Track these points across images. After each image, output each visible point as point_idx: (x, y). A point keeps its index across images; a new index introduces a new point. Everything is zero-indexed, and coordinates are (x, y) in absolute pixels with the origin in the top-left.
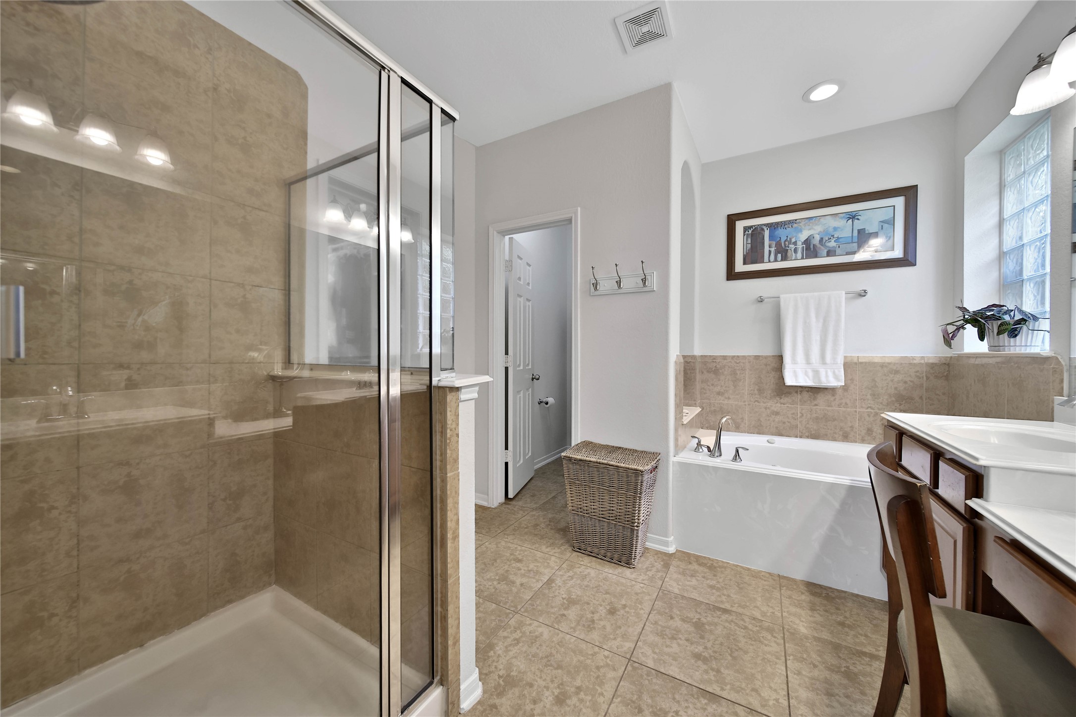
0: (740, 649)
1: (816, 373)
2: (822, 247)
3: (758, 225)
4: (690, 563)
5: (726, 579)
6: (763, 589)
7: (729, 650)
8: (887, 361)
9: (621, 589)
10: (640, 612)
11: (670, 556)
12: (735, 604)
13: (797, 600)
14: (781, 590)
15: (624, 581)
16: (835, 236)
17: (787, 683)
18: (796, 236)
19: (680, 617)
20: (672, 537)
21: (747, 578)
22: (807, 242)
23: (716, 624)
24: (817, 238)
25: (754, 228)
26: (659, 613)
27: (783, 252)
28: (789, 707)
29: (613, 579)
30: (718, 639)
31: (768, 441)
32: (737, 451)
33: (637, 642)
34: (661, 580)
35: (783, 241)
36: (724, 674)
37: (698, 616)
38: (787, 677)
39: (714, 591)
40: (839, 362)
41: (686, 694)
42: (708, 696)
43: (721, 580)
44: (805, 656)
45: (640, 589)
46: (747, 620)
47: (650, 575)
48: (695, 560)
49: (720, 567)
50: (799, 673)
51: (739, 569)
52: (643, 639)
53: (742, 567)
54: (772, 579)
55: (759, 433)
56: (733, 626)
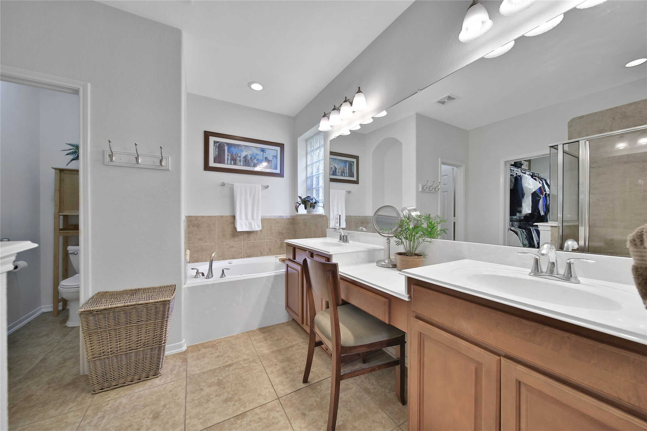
0: (245, 380)
1: (250, 224)
2: (251, 162)
3: (222, 142)
4: (200, 350)
5: (224, 347)
6: (243, 342)
7: (240, 385)
8: (275, 217)
9: (157, 396)
10: (179, 401)
11: (185, 352)
12: (233, 358)
13: (259, 339)
14: (250, 338)
15: (156, 389)
16: (257, 158)
17: (270, 380)
18: (240, 153)
19: (207, 386)
20: (184, 340)
21: (233, 341)
22: (245, 157)
23: (228, 376)
24: (249, 157)
25: (219, 143)
26: (193, 392)
27: (234, 160)
28: (275, 391)
29: (146, 393)
30: (233, 383)
31: (229, 263)
32: (223, 271)
33: (185, 422)
34: (185, 371)
35: (234, 154)
36: (242, 399)
37: (217, 378)
38: (269, 378)
39: (220, 358)
40: (259, 219)
41: (229, 427)
42: (240, 417)
43: (221, 350)
44: (271, 363)
45: (171, 387)
46: (242, 363)
47: (175, 373)
48: (202, 347)
49: (218, 343)
50: (272, 372)
51: (228, 339)
52: (188, 416)
53: (229, 337)
54: (245, 335)
55: (223, 259)
56: (237, 371)
